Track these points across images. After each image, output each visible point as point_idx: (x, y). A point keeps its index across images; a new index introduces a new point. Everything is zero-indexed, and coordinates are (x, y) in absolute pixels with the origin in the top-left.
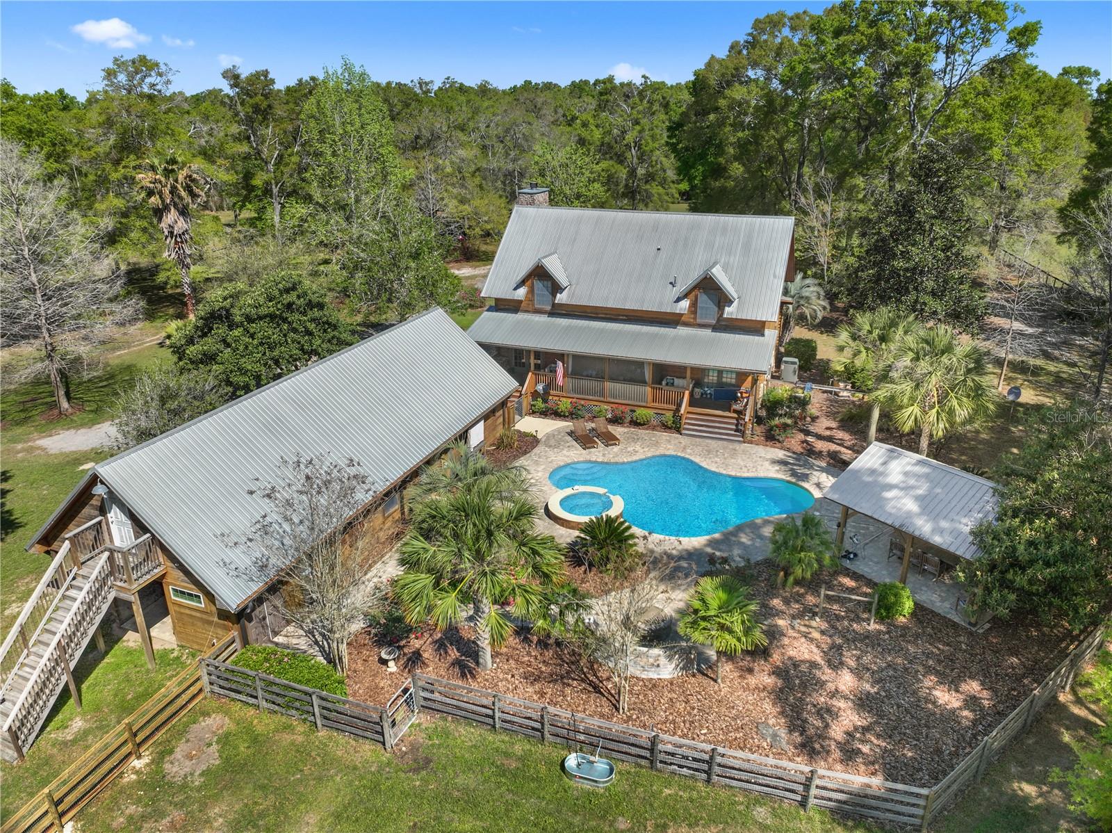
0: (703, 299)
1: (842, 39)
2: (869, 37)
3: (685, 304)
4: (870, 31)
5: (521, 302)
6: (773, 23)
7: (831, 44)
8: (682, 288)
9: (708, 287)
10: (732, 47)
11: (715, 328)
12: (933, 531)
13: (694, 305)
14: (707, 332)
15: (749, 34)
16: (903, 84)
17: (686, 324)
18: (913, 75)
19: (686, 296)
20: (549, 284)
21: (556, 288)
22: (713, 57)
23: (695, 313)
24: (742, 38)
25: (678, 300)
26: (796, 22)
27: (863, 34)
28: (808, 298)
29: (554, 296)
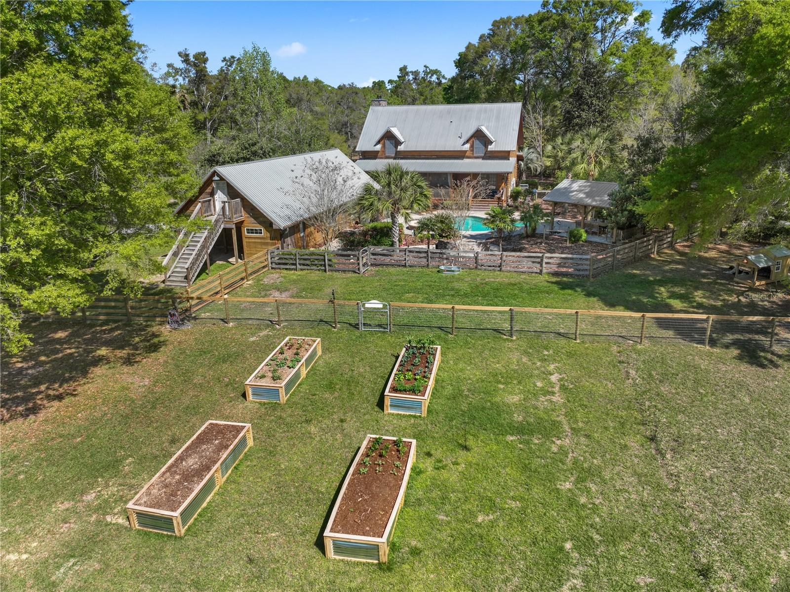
0: (477, 144)
1: (543, 24)
2: (558, 21)
3: (467, 146)
4: (558, 18)
5: (378, 152)
6: (505, 22)
7: (538, 28)
8: (466, 137)
9: (479, 136)
10: (481, 38)
11: (484, 158)
12: (592, 202)
13: (472, 146)
14: (480, 161)
15: (490, 30)
16: (578, 45)
17: (469, 157)
18: (583, 40)
19: (467, 142)
20: (394, 141)
21: (397, 143)
22: (470, 43)
23: (473, 151)
24: (486, 32)
25: (464, 144)
26: (517, 22)
27: (554, 19)
28: (532, 160)
29: (396, 148)
